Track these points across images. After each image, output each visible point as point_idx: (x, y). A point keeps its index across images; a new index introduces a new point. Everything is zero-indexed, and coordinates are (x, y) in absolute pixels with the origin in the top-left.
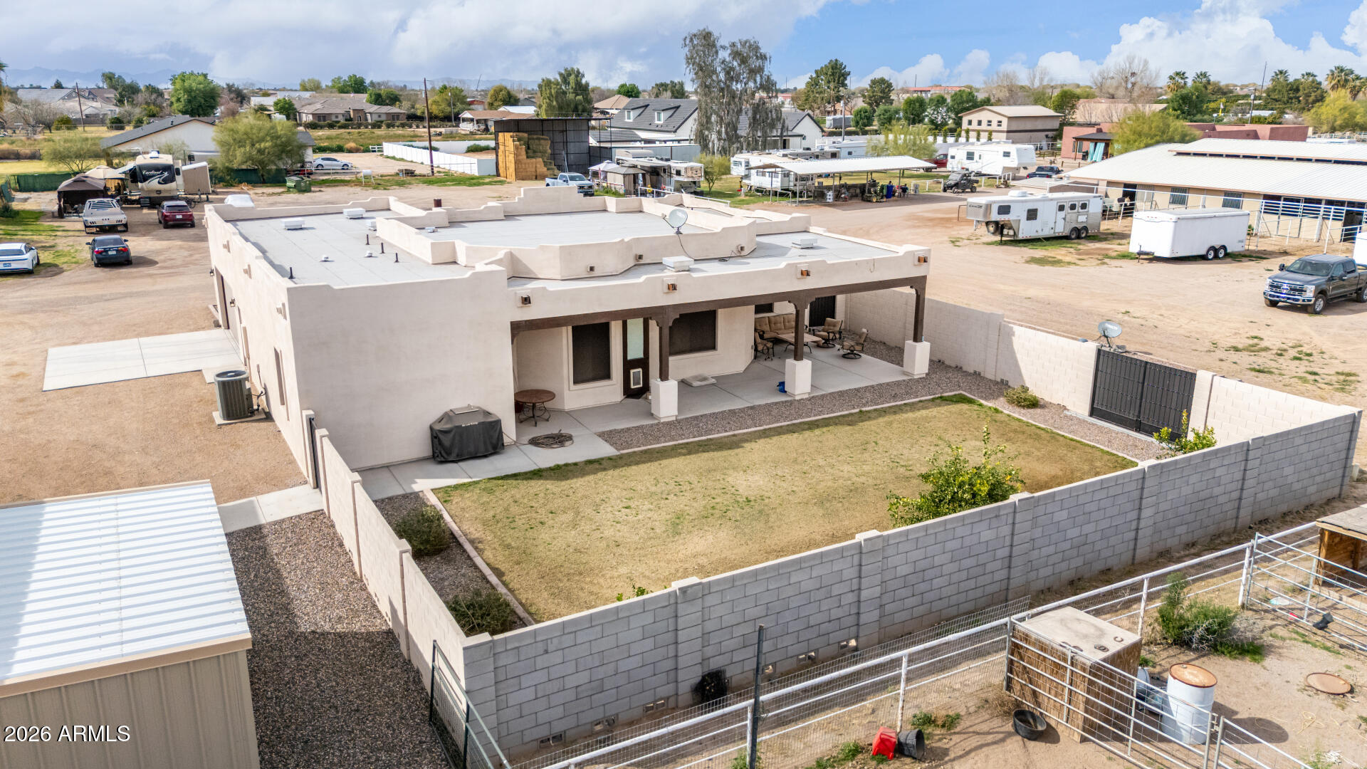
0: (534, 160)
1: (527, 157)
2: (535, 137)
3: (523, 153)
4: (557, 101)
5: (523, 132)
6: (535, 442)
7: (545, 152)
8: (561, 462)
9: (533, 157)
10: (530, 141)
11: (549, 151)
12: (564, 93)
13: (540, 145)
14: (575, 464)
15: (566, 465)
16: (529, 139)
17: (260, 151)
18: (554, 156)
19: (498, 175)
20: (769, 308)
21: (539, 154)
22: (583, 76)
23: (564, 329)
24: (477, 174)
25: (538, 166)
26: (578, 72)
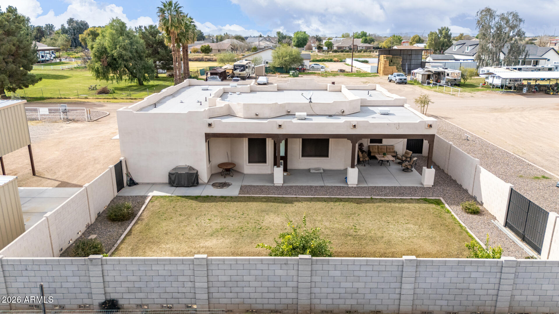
0: (392, 67)
1: (390, 66)
2: (395, 57)
3: (388, 63)
4: (434, 41)
5: (390, 55)
6: (213, 185)
7: (399, 63)
8: (210, 195)
9: (392, 66)
10: (393, 59)
11: (401, 63)
12: (439, 38)
13: (397, 60)
14: (216, 197)
15: (212, 196)
16: (392, 58)
17: (285, 61)
18: (403, 66)
19: (378, 73)
20: (380, 141)
21: (396, 64)
22: (450, 30)
23: (244, 139)
24: (370, 72)
25: (394, 69)
26: (448, 29)
